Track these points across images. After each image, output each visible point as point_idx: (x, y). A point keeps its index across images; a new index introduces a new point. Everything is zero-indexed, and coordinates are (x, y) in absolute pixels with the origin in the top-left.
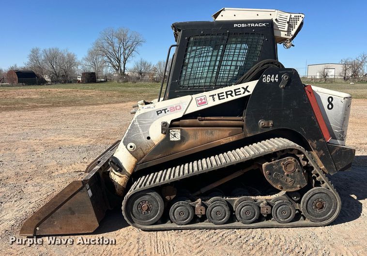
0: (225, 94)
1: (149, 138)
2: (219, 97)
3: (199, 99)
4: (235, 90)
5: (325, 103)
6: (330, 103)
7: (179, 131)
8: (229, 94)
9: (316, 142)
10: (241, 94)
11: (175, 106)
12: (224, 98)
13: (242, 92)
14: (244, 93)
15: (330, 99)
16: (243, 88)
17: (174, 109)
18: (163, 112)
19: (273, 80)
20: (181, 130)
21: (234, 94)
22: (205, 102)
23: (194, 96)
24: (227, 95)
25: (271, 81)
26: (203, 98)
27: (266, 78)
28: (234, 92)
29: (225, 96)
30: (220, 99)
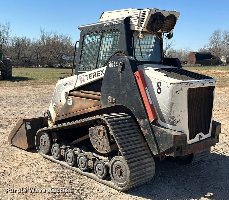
0: (92, 75)
1: (61, 101)
2: (90, 77)
3: (81, 77)
4: (97, 72)
5: (155, 88)
6: (159, 88)
7: (71, 98)
8: (94, 75)
9: (143, 121)
10: (100, 75)
11: (71, 81)
12: (92, 78)
13: (100, 74)
14: (101, 75)
15: (159, 84)
16: (101, 71)
17: (71, 83)
18: (66, 84)
19: (115, 65)
20: (72, 98)
21: (96, 75)
22: (83, 80)
23: (79, 75)
24: (93, 75)
25: (114, 66)
26: (82, 77)
27: (111, 64)
28: (97, 74)
29: (92, 77)
30: (90, 78)
